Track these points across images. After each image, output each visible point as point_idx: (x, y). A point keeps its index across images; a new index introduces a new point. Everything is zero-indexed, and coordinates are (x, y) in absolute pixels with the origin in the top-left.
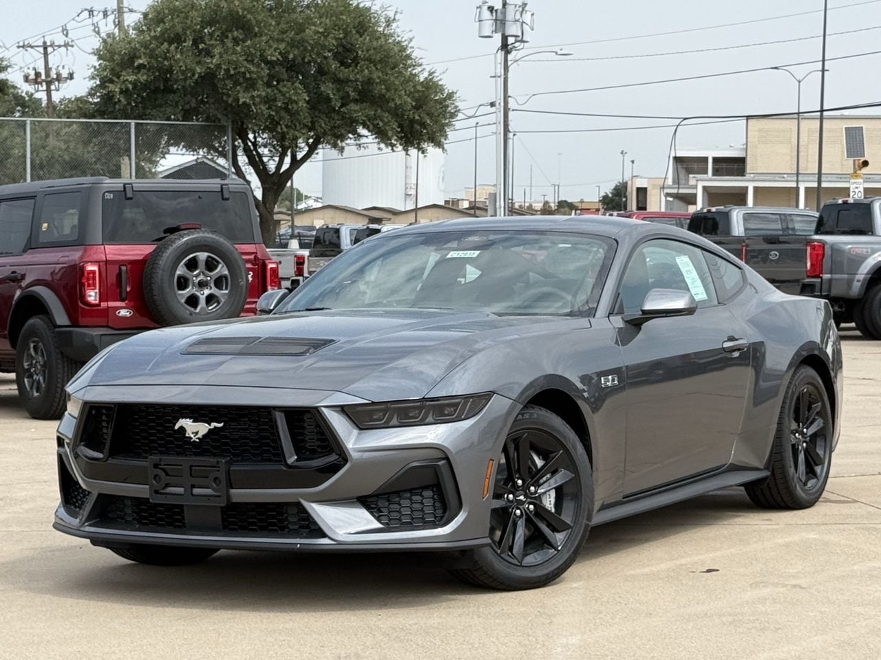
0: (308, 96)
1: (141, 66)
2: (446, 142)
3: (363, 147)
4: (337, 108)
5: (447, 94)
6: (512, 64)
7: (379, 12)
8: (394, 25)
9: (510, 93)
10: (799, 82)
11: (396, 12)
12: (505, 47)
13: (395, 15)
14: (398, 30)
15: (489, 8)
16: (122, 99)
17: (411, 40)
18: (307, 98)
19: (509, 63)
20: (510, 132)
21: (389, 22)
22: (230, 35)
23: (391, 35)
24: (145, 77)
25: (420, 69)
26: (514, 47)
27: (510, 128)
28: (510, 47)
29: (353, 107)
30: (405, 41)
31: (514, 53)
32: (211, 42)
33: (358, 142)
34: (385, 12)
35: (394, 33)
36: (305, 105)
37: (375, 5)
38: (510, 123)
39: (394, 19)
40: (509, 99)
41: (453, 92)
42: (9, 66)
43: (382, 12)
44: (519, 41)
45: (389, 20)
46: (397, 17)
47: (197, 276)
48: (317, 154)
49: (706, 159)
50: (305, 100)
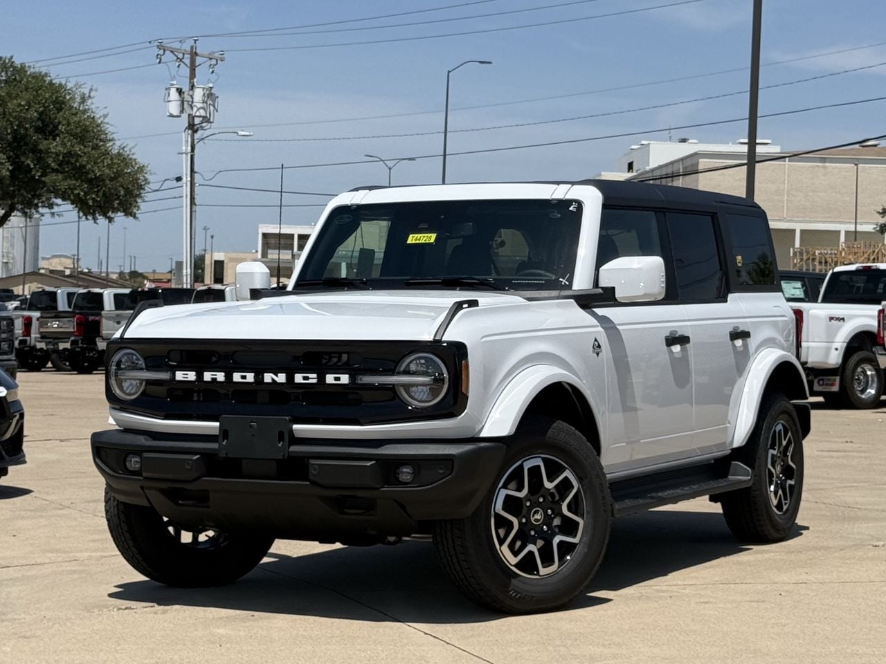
0: (11, 165)
2: (137, 212)
3: (57, 215)
4: (37, 177)
5: (138, 168)
6: (198, 142)
7: (74, 89)
8: (89, 101)
9: (196, 169)
10: (390, 169)
11: (91, 89)
12: (192, 127)
13: (90, 93)
14: (93, 106)
15: (178, 89)
17: (105, 116)
18: (11, 168)
19: (196, 141)
20: (196, 205)
21: (83, 100)
23: (85, 111)
25: (110, 144)
26: (201, 127)
27: (196, 201)
28: (196, 127)
29: (53, 177)
30: (100, 117)
31: (200, 132)
33: (53, 211)
34: (80, 89)
35: (89, 109)
36: (8, 173)
37: (70, 82)
38: (196, 196)
39: (90, 97)
40: (196, 174)
41: (144, 166)
43: (77, 89)
44: (206, 122)
45: (84, 97)
46: (92, 94)
48: (9, 220)
49: (292, 236)
50: (8, 169)
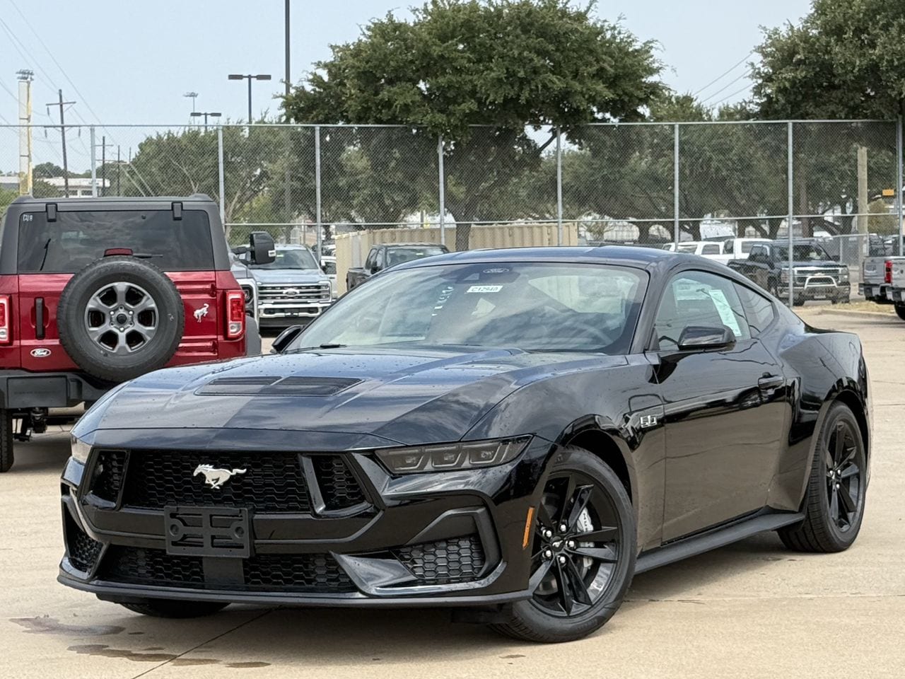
1: (800, 62)
16: (780, 98)
22: (895, 23)
24: (804, 74)
32: (874, 32)
42: (661, 68)
47: (115, 310)
